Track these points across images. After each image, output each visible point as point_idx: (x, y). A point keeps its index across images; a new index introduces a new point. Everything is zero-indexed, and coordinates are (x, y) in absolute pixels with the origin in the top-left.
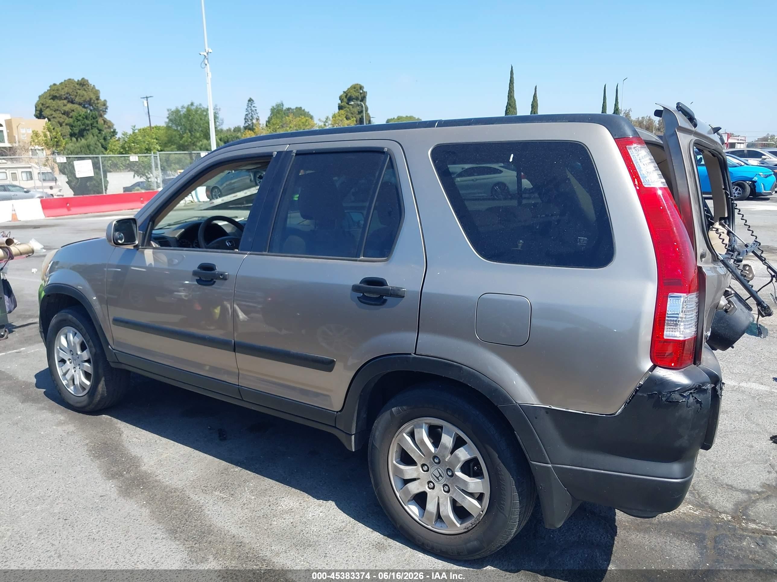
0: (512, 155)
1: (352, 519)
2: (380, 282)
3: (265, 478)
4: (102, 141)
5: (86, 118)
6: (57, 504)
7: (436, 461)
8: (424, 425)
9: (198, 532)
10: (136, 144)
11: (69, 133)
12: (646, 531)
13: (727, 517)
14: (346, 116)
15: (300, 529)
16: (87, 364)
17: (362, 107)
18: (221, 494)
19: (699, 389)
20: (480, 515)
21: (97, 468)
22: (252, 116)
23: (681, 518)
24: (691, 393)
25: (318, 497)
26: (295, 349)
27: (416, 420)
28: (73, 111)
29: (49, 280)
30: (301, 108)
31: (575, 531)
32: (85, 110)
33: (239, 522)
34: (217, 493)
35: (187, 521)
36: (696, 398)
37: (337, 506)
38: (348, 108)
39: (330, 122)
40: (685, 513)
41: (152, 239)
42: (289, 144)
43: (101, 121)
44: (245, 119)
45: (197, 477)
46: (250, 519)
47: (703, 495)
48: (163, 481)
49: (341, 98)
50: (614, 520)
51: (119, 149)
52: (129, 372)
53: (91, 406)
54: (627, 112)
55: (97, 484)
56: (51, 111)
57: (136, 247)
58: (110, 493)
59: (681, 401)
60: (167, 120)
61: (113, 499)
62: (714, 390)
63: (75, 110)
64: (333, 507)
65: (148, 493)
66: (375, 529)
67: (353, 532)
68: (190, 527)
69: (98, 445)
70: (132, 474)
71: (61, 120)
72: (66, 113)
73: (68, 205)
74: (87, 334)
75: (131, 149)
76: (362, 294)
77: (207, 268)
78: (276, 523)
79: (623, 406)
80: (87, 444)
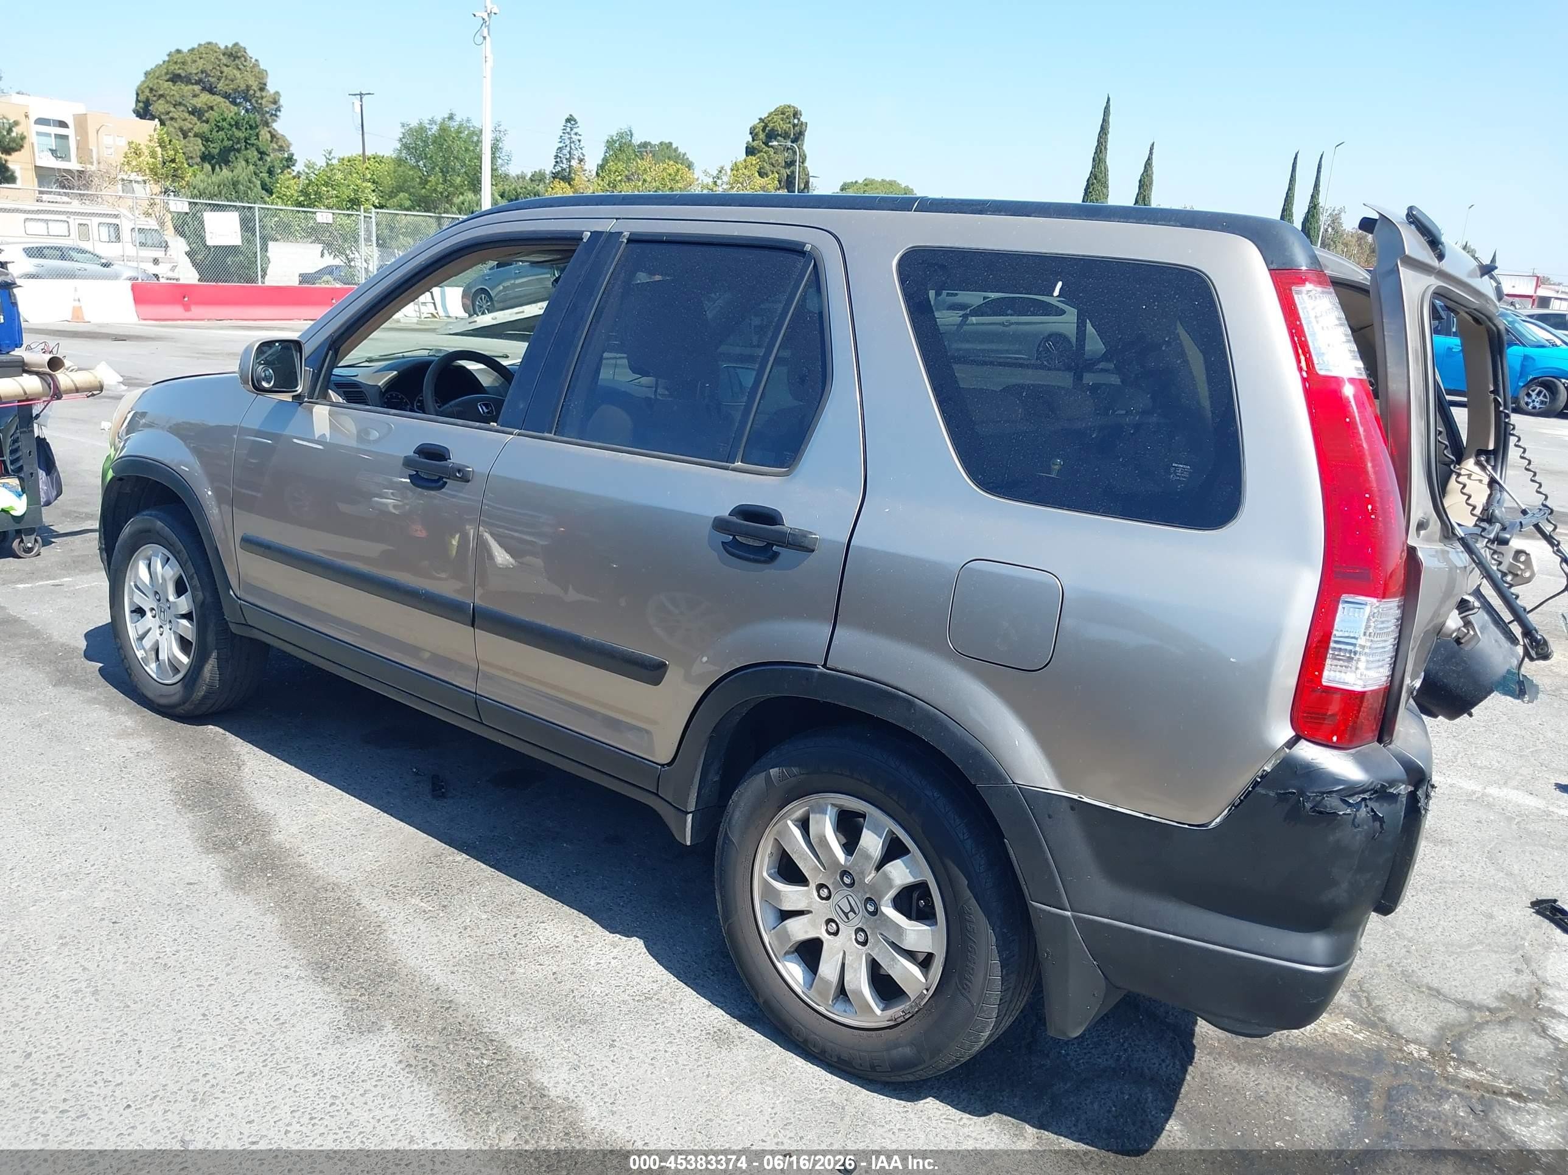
0: (1060, 284)
1: (673, 978)
2: (769, 517)
3: (513, 880)
4: (265, 175)
5: (237, 125)
6: (102, 891)
7: (847, 881)
8: (829, 807)
9: (368, 973)
10: (330, 189)
11: (199, 154)
12: (1253, 1061)
13: (1420, 1050)
14: (760, 169)
15: (568, 987)
16: (185, 622)
17: (795, 153)
18: (422, 904)
19: (1381, 793)
20: (921, 996)
21: (186, 828)
22: (570, 153)
23: (1326, 1043)
24: (1364, 799)
25: (612, 928)
26: (590, 634)
27: (815, 796)
28: (212, 108)
29: (124, 447)
30: (671, 144)
31: (1110, 1047)
32: (236, 108)
33: (451, 962)
34: (415, 901)
35: (350, 950)
36: (1372, 810)
37: (648, 950)
38: (765, 153)
39: (725, 179)
40: (1335, 1035)
41: (331, 385)
42: (617, 219)
43: (264, 134)
44: (556, 157)
45: (381, 866)
46: (474, 958)
47: (1378, 1003)
48: (312, 866)
49: (753, 132)
50: (1192, 1034)
51: (296, 195)
52: (268, 646)
53: (187, 707)
54: (1336, 212)
55: (183, 860)
56: (167, 106)
57: (298, 398)
58: (206, 879)
59: (1341, 813)
60: (398, 146)
61: (210, 892)
62: (1413, 797)
63: (215, 108)
64: (639, 951)
65: (281, 887)
66: (715, 1002)
67: (672, 1004)
68: (354, 962)
69: (193, 784)
70: (254, 847)
71: (187, 126)
72: (196, 112)
73: (186, 299)
74: (190, 562)
75: (320, 198)
76: (731, 537)
77: (433, 454)
78: (523, 971)
79: (1226, 812)
80: (173, 779)
